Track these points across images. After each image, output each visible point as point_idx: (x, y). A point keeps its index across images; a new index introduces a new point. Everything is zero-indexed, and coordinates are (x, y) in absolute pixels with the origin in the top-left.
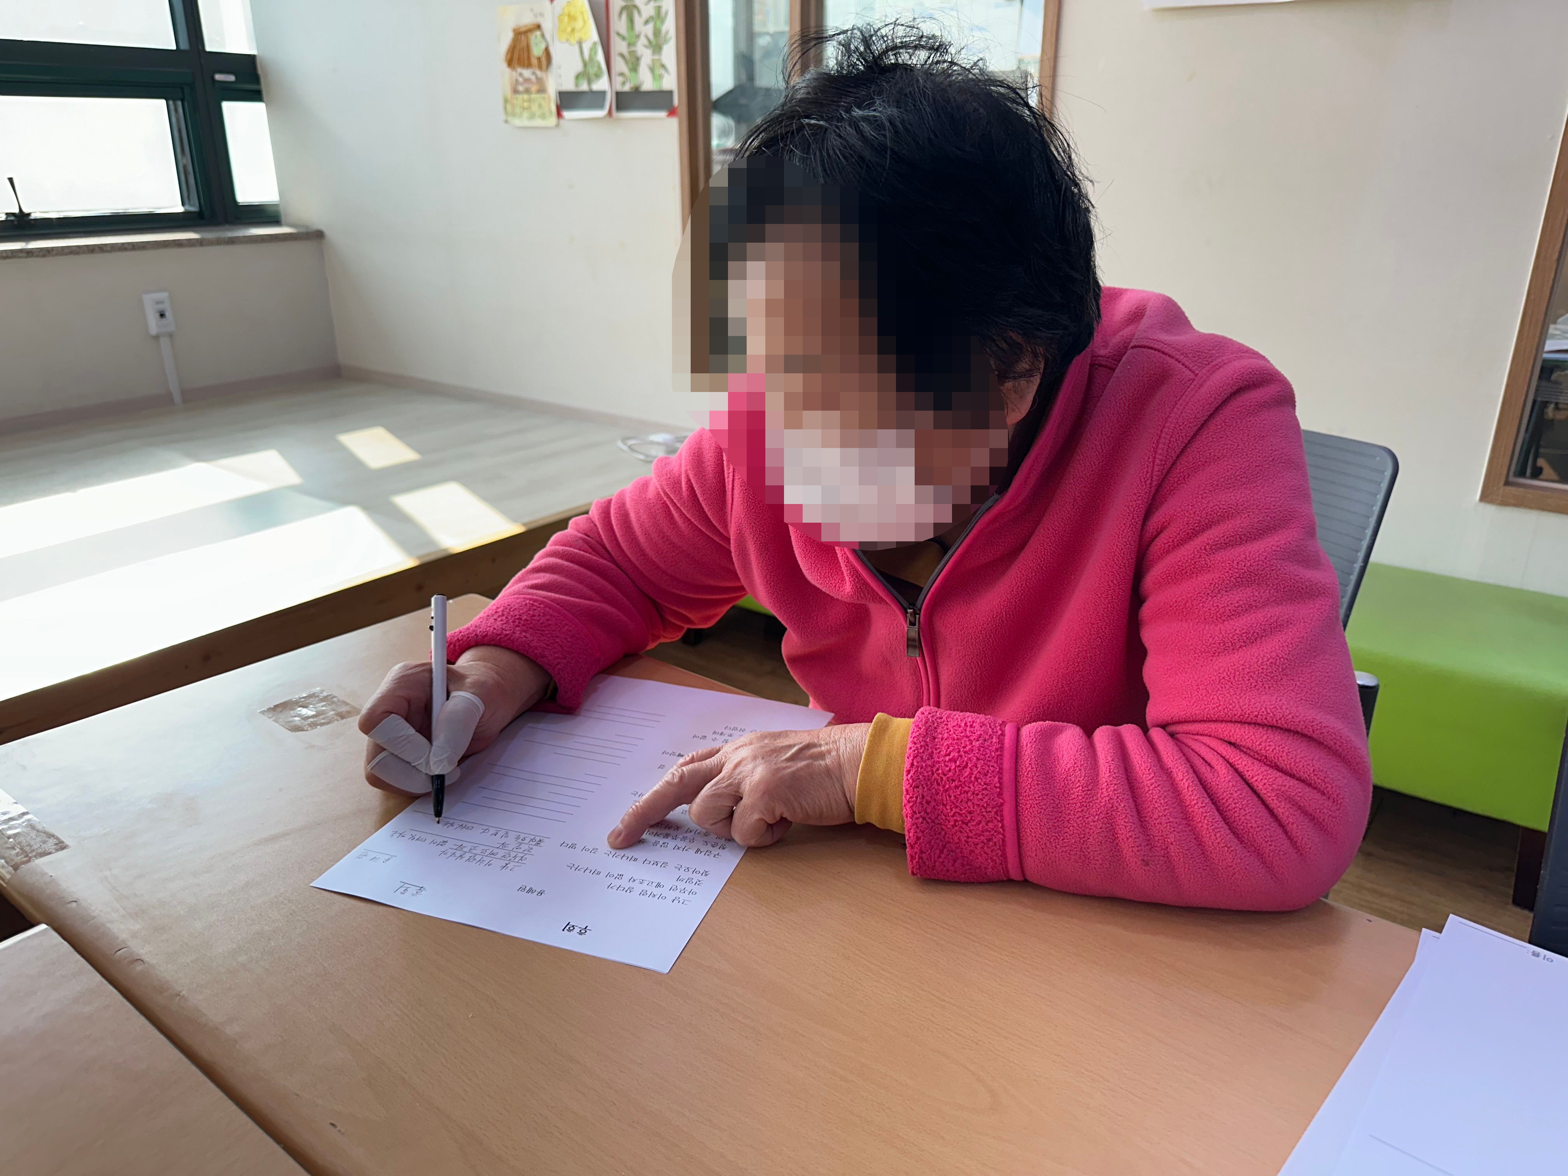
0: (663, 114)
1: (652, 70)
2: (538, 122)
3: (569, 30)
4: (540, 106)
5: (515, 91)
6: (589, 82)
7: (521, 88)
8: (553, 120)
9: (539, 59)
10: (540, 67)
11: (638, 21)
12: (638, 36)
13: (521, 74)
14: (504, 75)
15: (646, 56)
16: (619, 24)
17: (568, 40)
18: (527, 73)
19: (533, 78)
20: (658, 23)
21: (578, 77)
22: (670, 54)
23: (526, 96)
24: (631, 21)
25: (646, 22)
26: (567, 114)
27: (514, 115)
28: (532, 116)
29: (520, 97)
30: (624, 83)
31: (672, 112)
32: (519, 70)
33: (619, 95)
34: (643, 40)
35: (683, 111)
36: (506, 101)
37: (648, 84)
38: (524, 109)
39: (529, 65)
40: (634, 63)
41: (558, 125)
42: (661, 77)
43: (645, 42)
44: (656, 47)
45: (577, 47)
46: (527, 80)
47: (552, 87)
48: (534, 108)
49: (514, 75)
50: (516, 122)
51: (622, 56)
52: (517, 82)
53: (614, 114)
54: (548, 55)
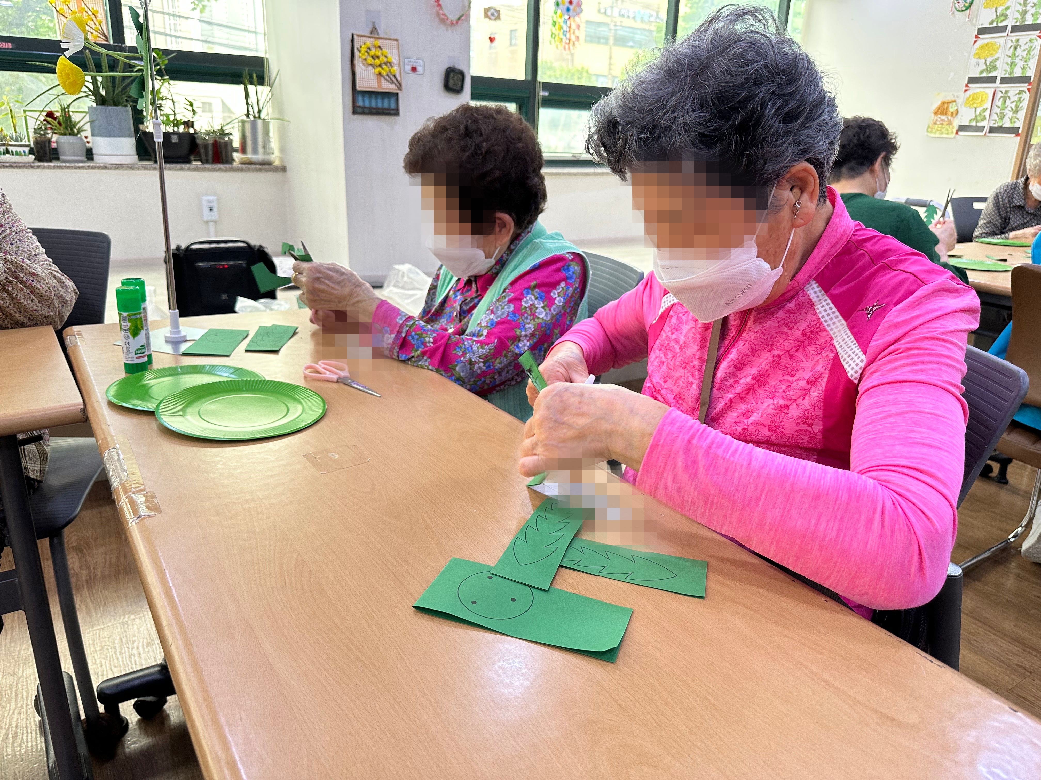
0: (1014, 135)
1: (1011, 120)
2: (944, 136)
3: (971, 103)
4: (947, 130)
5: (935, 124)
6: (977, 123)
7: (938, 123)
8: (953, 135)
9: (952, 113)
10: (952, 116)
11: (1008, 102)
12: (1007, 107)
13: (940, 118)
14: (931, 117)
15: (1009, 114)
16: (999, 103)
17: (969, 107)
18: (943, 117)
19: (946, 119)
20: (1019, 103)
21: (971, 120)
22: (1022, 115)
23: (940, 126)
24: (1005, 102)
25: (1013, 102)
26: (960, 133)
27: (931, 132)
28: (942, 133)
29: (937, 126)
30: (995, 124)
31: (1018, 135)
32: (940, 116)
33: (991, 128)
34: (1009, 109)
35: (1022, 135)
36: (929, 127)
37: (1007, 124)
38: (937, 130)
39: (945, 115)
40: (1002, 117)
41: (955, 137)
42: (1015, 122)
44: (1016, 111)
45: (974, 109)
46: (944, 120)
47: (956, 123)
48: (944, 130)
49: (936, 118)
50: (933, 135)
51: (997, 114)
52: (937, 120)
53: (987, 134)
54: (957, 111)
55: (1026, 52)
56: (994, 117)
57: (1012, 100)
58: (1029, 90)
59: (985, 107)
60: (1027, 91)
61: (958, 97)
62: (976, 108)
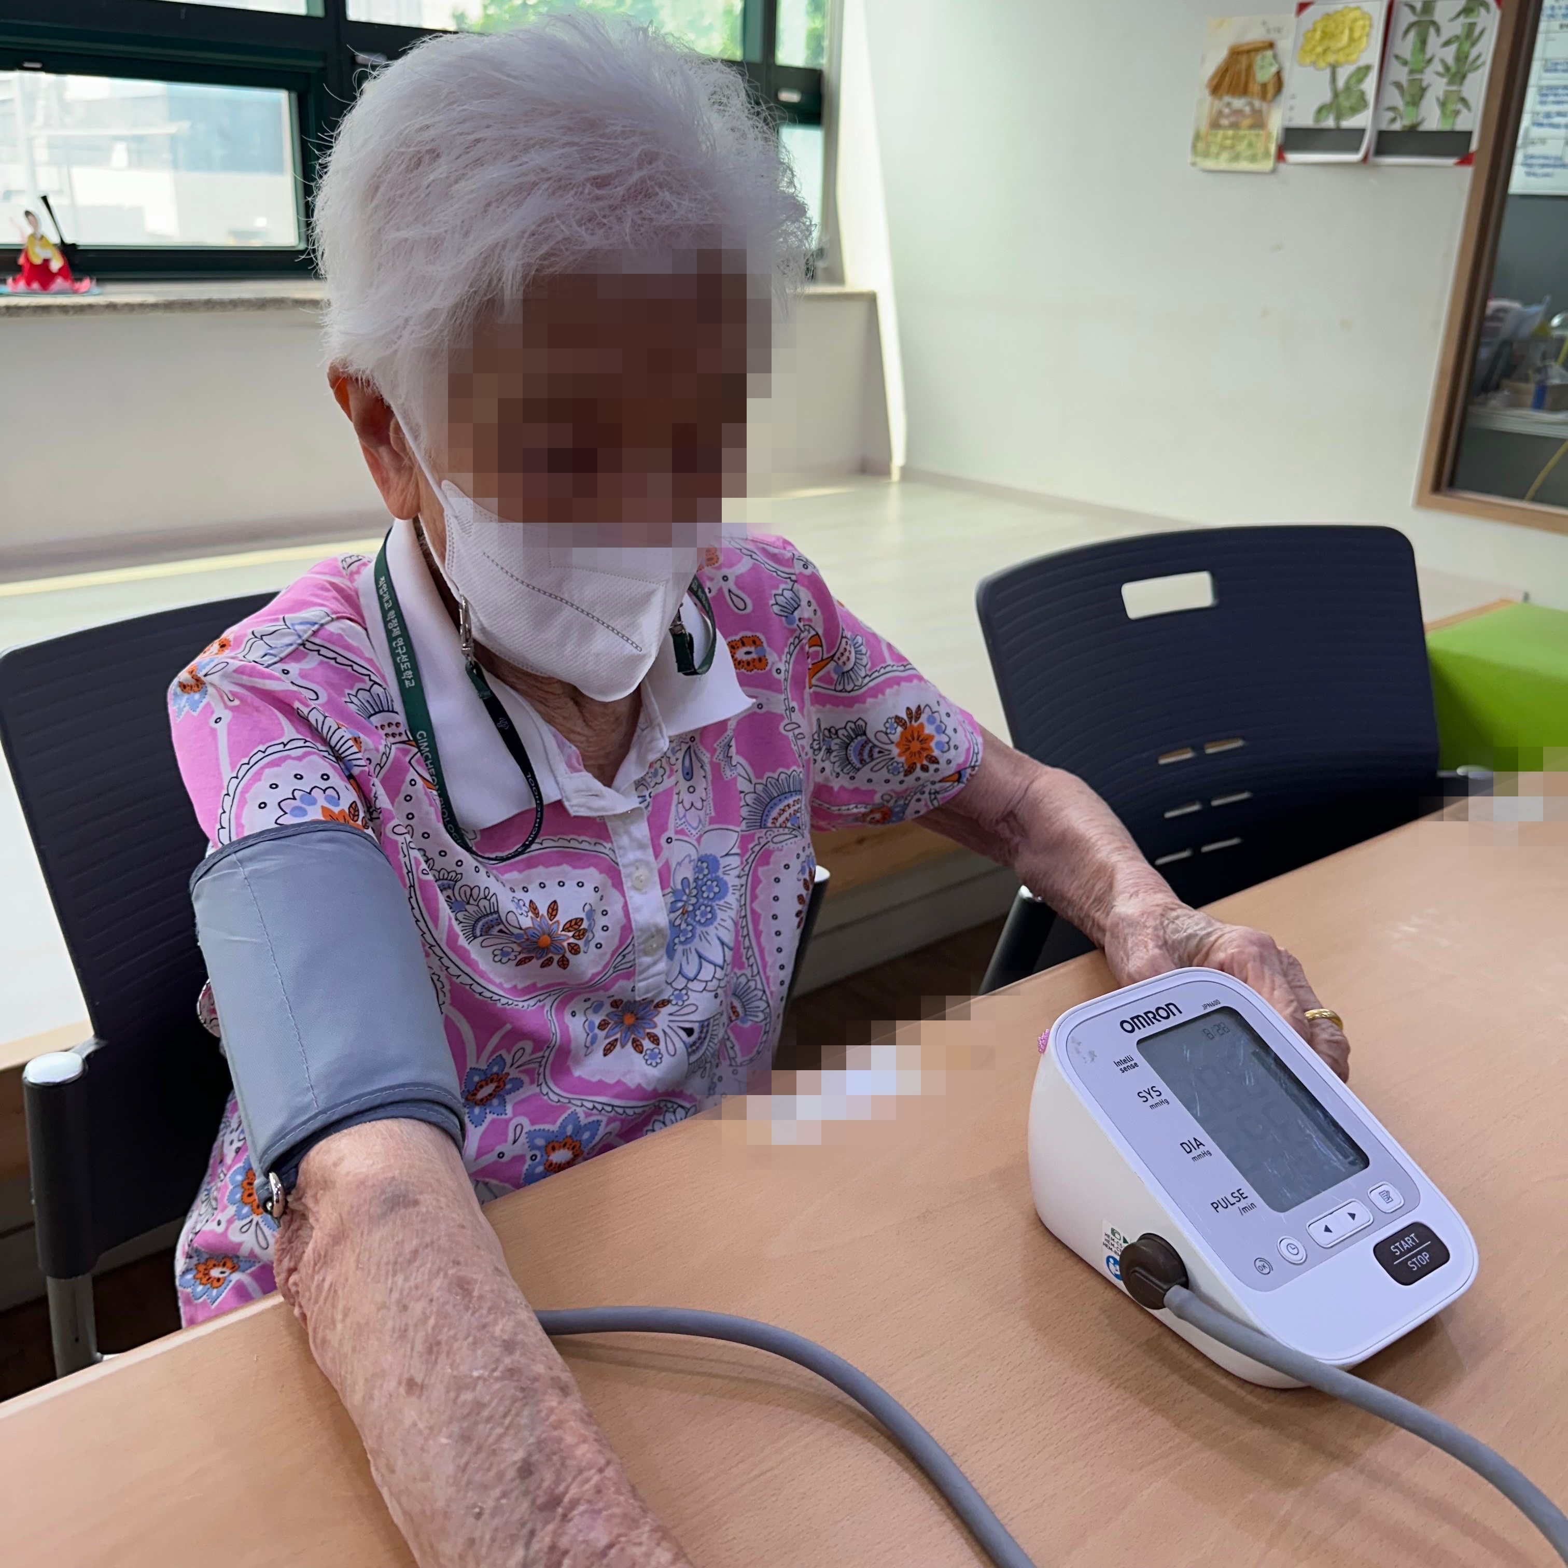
0: (1451, 161)
1: (1443, 104)
2: (1244, 165)
3: (1319, 50)
4: (1250, 145)
5: (1216, 125)
6: (1338, 118)
7: (1225, 122)
8: (1268, 164)
9: (1264, 86)
10: (1263, 96)
11: (1434, 41)
12: (1430, 61)
13: (1229, 105)
15: (1437, 86)
16: (1405, 46)
17: (1314, 63)
18: (1239, 103)
19: (1247, 109)
20: (1466, 46)
21: (1320, 110)
22: (1477, 87)
23: (1230, 133)
24: (1423, 42)
25: (1447, 43)
26: (1293, 157)
27: (1206, 155)
28: (1236, 157)
29: (1221, 133)
30: (1393, 120)
31: (1466, 159)
32: (1227, 99)
33: (1383, 134)
34: (1437, 66)
35: (1486, 158)
36: (1197, 137)
37: (1432, 121)
38: (1223, 148)
39: (1244, 91)
40: (1417, 95)
41: (1274, 171)
42: (1457, 113)
43: (1441, 69)
44: (1457, 75)
45: (1328, 72)
46: (1237, 112)
47: (1276, 122)
48: (1242, 147)
49: (1218, 104)
50: (1210, 164)
51: (1398, 85)
52: (1220, 114)
53: (1372, 159)
54: (1279, 81)
56: (1393, 97)
57: (1445, 35)
59: (1362, 62)
61: (1279, 30)
62: (1334, 68)
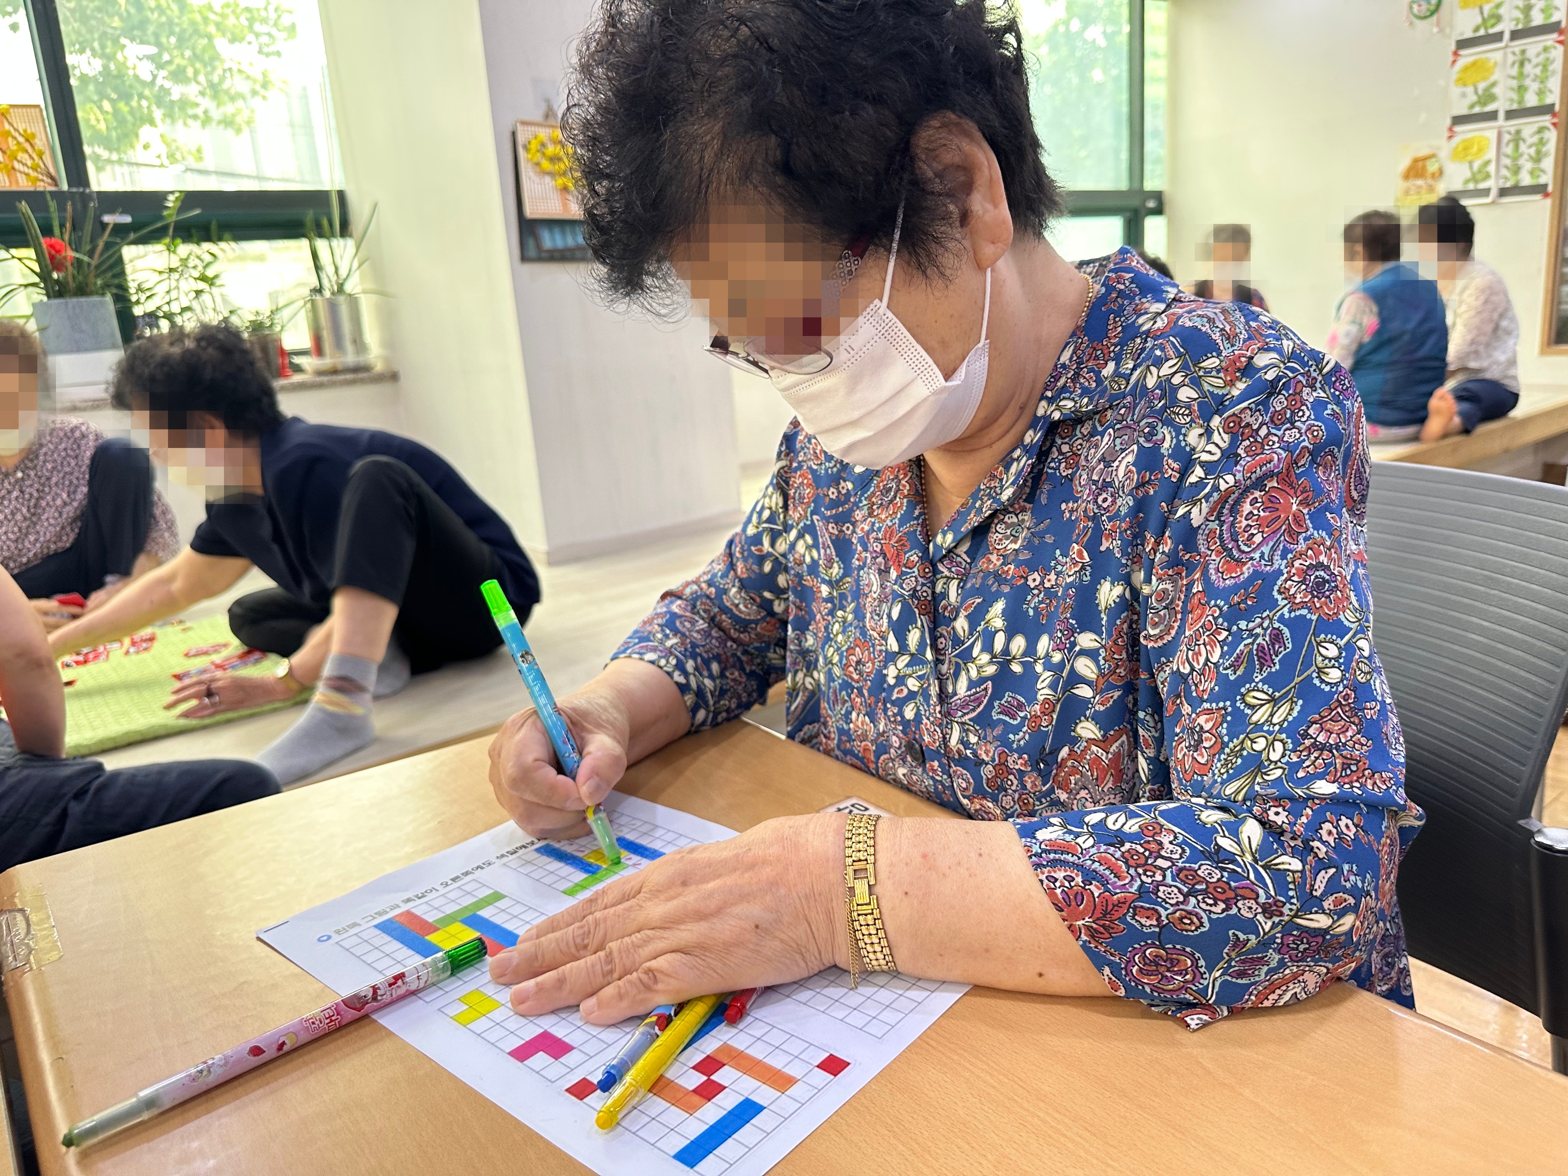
0: (1539, 197)
1: (1531, 173)
3: (1462, 155)
6: (1476, 184)
9: (1432, 174)
10: (1432, 178)
11: (1523, 147)
12: (1522, 155)
13: (1414, 183)
14: (1402, 184)
15: (1527, 165)
16: (1508, 150)
17: (1460, 161)
18: (1420, 182)
19: (1425, 185)
20: (1541, 147)
21: (1465, 181)
22: (1548, 164)
23: (1416, 196)
24: (1517, 147)
29: (1411, 196)
30: (1506, 182)
31: (1547, 195)
32: (1414, 181)
33: (1501, 189)
34: (1526, 157)
35: (1557, 194)
37: (1526, 180)
39: (1422, 178)
40: (1517, 170)
42: (1538, 176)
43: (1528, 158)
44: (1538, 159)
45: (1468, 164)
46: (1420, 187)
49: (1408, 184)
51: (1507, 167)
52: (1409, 188)
53: (1496, 200)
54: (1441, 172)
55: (1540, 68)
56: (1504, 172)
57: (1529, 143)
58: (1554, 124)
59: (1486, 159)
60: (1552, 127)
61: (1438, 148)
62: (1471, 163)
